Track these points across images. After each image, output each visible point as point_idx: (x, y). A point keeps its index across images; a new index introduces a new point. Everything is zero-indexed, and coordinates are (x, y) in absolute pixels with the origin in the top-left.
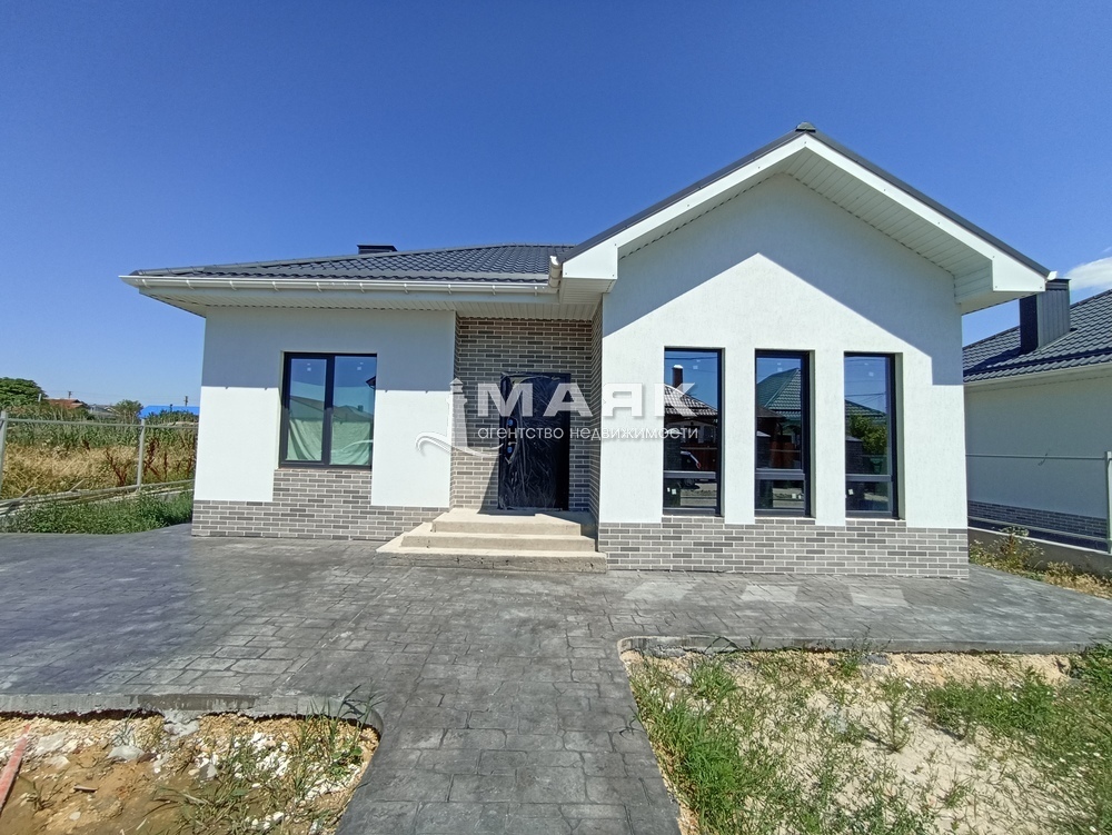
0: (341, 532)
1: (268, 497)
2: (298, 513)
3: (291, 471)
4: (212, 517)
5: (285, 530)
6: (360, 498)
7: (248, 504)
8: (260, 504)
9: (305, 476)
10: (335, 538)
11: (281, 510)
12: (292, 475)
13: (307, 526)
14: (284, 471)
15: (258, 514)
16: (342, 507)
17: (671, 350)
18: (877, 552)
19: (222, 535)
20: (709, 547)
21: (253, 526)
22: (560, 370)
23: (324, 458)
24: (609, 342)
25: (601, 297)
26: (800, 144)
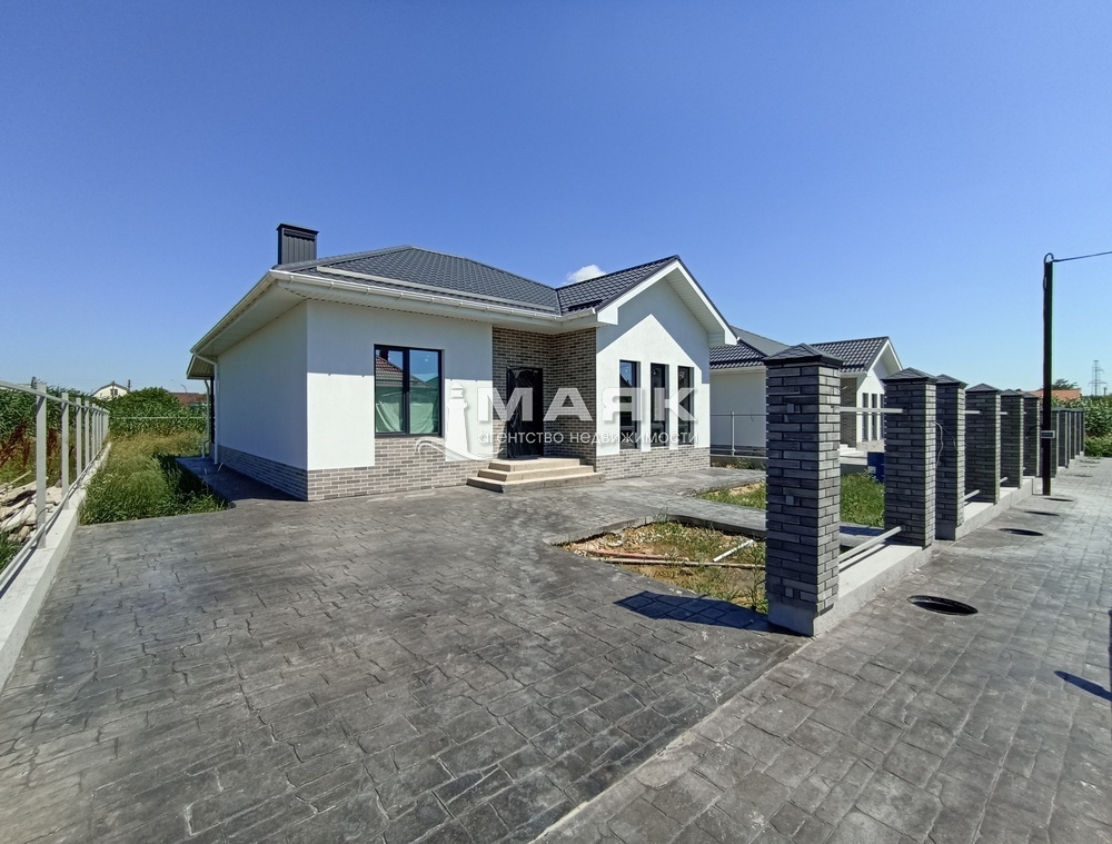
0: (426, 483)
1: (371, 463)
2: (395, 472)
3: (387, 440)
4: (325, 483)
5: (385, 487)
6: (437, 456)
7: (355, 469)
8: (365, 468)
10: (422, 488)
11: (382, 471)
12: (387, 443)
13: (402, 482)
14: (381, 441)
15: (364, 477)
16: (426, 464)
17: (621, 361)
18: (687, 461)
19: (335, 497)
20: (636, 464)
21: (361, 487)
22: (537, 366)
23: (405, 430)
24: (599, 356)
25: (594, 330)
26: (676, 265)
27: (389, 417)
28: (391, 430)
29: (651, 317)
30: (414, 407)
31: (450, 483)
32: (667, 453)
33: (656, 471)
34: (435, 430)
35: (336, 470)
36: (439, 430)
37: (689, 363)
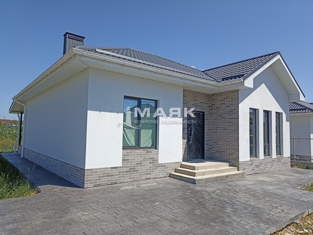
0: (148, 176)
1: (119, 164)
2: (132, 170)
3: (129, 151)
4: (95, 176)
5: (127, 179)
6: (154, 160)
7: (112, 168)
8: (117, 168)
9: (135, 153)
10: (147, 179)
11: (126, 169)
12: (130, 153)
13: (136, 175)
14: (126, 151)
15: (116, 173)
16: (148, 165)
17: (250, 109)
18: (280, 164)
19: (100, 185)
20: (257, 166)
21: (114, 179)
22: (202, 111)
23: (138, 145)
24: (241, 105)
25: (238, 91)
26: (278, 57)
27: (129, 137)
28: (131, 145)
29: (263, 85)
30: (143, 132)
31: (161, 176)
32: (271, 160)
33: (266, 170)
34: (152, 145)
35: (101, 169)
36: (155, 145)
37: (280, 110)
